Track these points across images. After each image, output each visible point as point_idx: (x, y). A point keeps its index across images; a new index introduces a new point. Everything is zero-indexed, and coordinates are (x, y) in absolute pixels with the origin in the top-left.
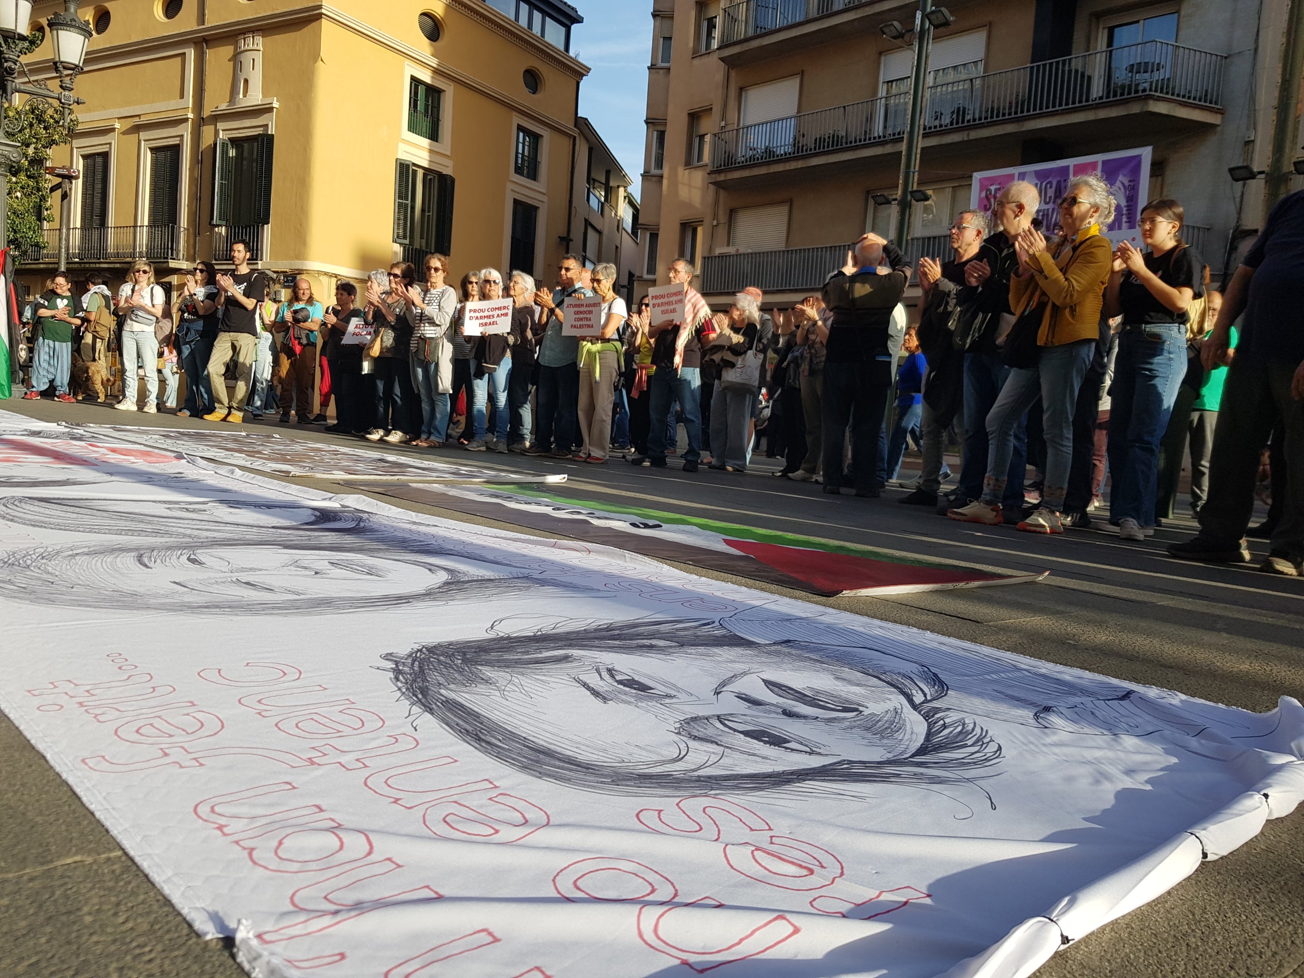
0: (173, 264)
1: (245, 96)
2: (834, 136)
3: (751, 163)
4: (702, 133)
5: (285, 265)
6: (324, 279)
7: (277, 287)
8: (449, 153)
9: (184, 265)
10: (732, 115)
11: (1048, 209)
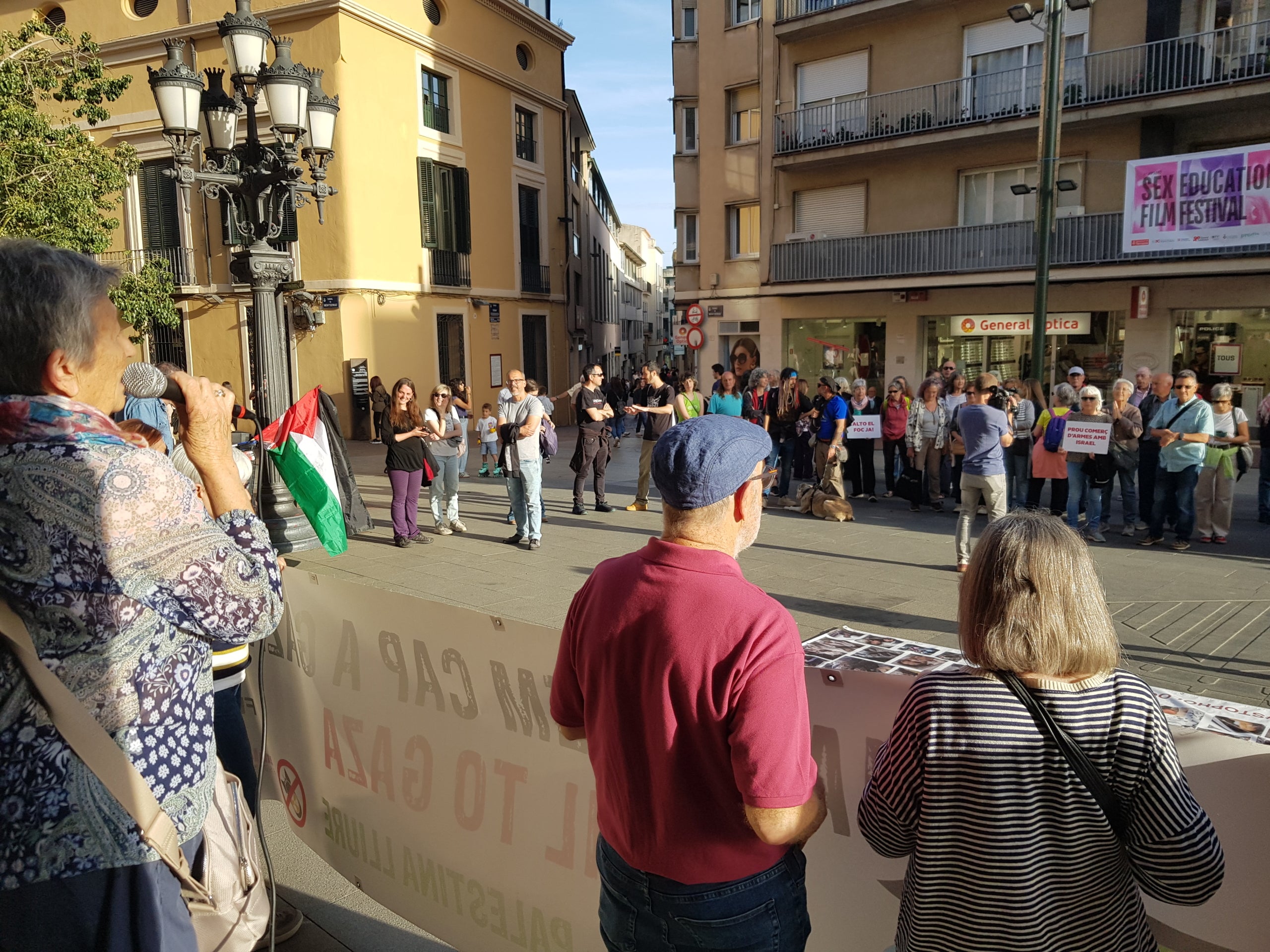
0: (185, 290)
2: (924, 115)
4: (740, 109)
5: (323, 285)
6: (367, 297)
7: (315, 309)
8: (461, 145)
9: (196, 289)
10: (787, 91)
11: (1219, 199)
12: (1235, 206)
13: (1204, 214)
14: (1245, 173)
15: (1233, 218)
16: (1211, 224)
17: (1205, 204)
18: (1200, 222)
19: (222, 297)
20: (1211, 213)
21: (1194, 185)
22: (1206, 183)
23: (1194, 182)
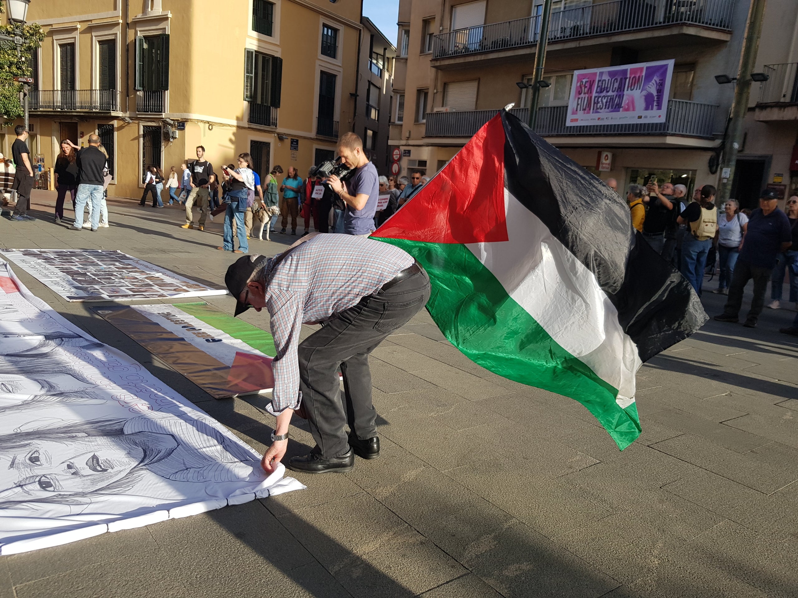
0: (113, 114)
1: (152, 9)
2: (502, 40)
3: (456, 55)
4: (431, 32)
5: (178, 116)
6: (201, 125)
7: (174, 129)
8: (278, 43)
9: (120, 114)
10: (447, 23)
11: (613, 95)
12: (620, 101)
13: (604, 104)
14: (628, 80)
15: (617, 107)
16: (606, 110)
17: (606, 98)
18: (601, 109)
19: (132, 120)
20: (608, 104)
21: (603, 87)
22: (609, 86)
23: (604, 85)
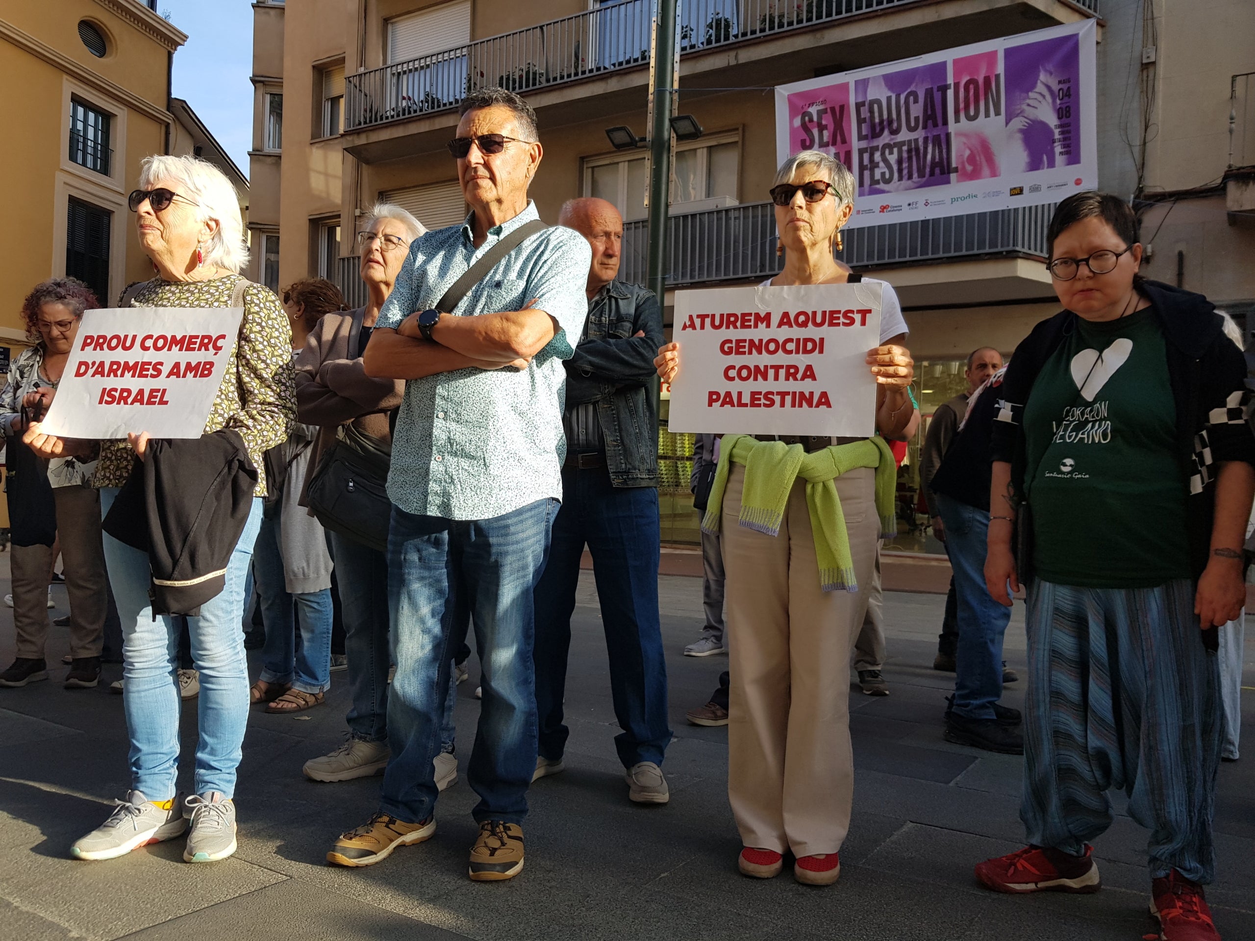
2: (528, 73)
4: (335, 93)
10: (375, 55)
11: (916, 140)
12: (941, 152)
13: (895, 168)
14: (950, 93)
15: (937, 171)
16: (905, 183)
17: (895, 150)
18: (888, 181)
20: (905, 165)
21: (877, 120)
22: (894, 116)
23: (876, 114)
